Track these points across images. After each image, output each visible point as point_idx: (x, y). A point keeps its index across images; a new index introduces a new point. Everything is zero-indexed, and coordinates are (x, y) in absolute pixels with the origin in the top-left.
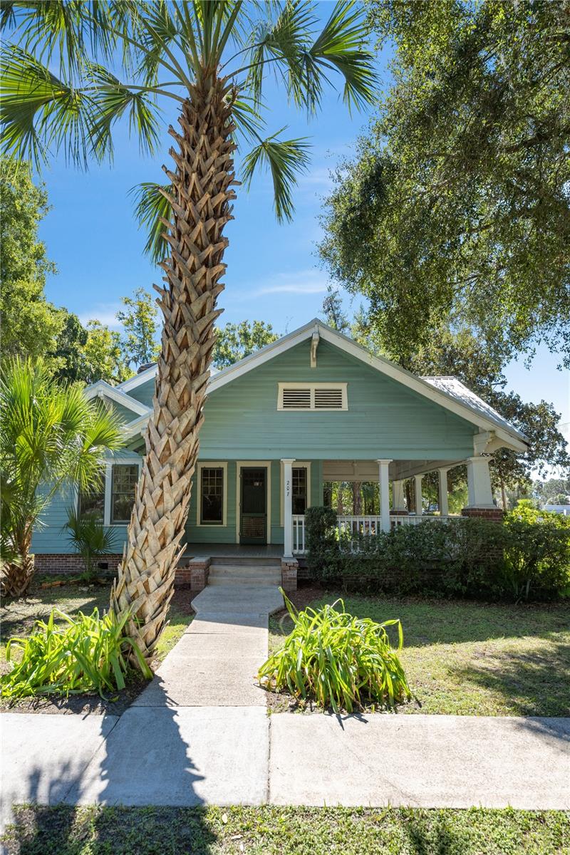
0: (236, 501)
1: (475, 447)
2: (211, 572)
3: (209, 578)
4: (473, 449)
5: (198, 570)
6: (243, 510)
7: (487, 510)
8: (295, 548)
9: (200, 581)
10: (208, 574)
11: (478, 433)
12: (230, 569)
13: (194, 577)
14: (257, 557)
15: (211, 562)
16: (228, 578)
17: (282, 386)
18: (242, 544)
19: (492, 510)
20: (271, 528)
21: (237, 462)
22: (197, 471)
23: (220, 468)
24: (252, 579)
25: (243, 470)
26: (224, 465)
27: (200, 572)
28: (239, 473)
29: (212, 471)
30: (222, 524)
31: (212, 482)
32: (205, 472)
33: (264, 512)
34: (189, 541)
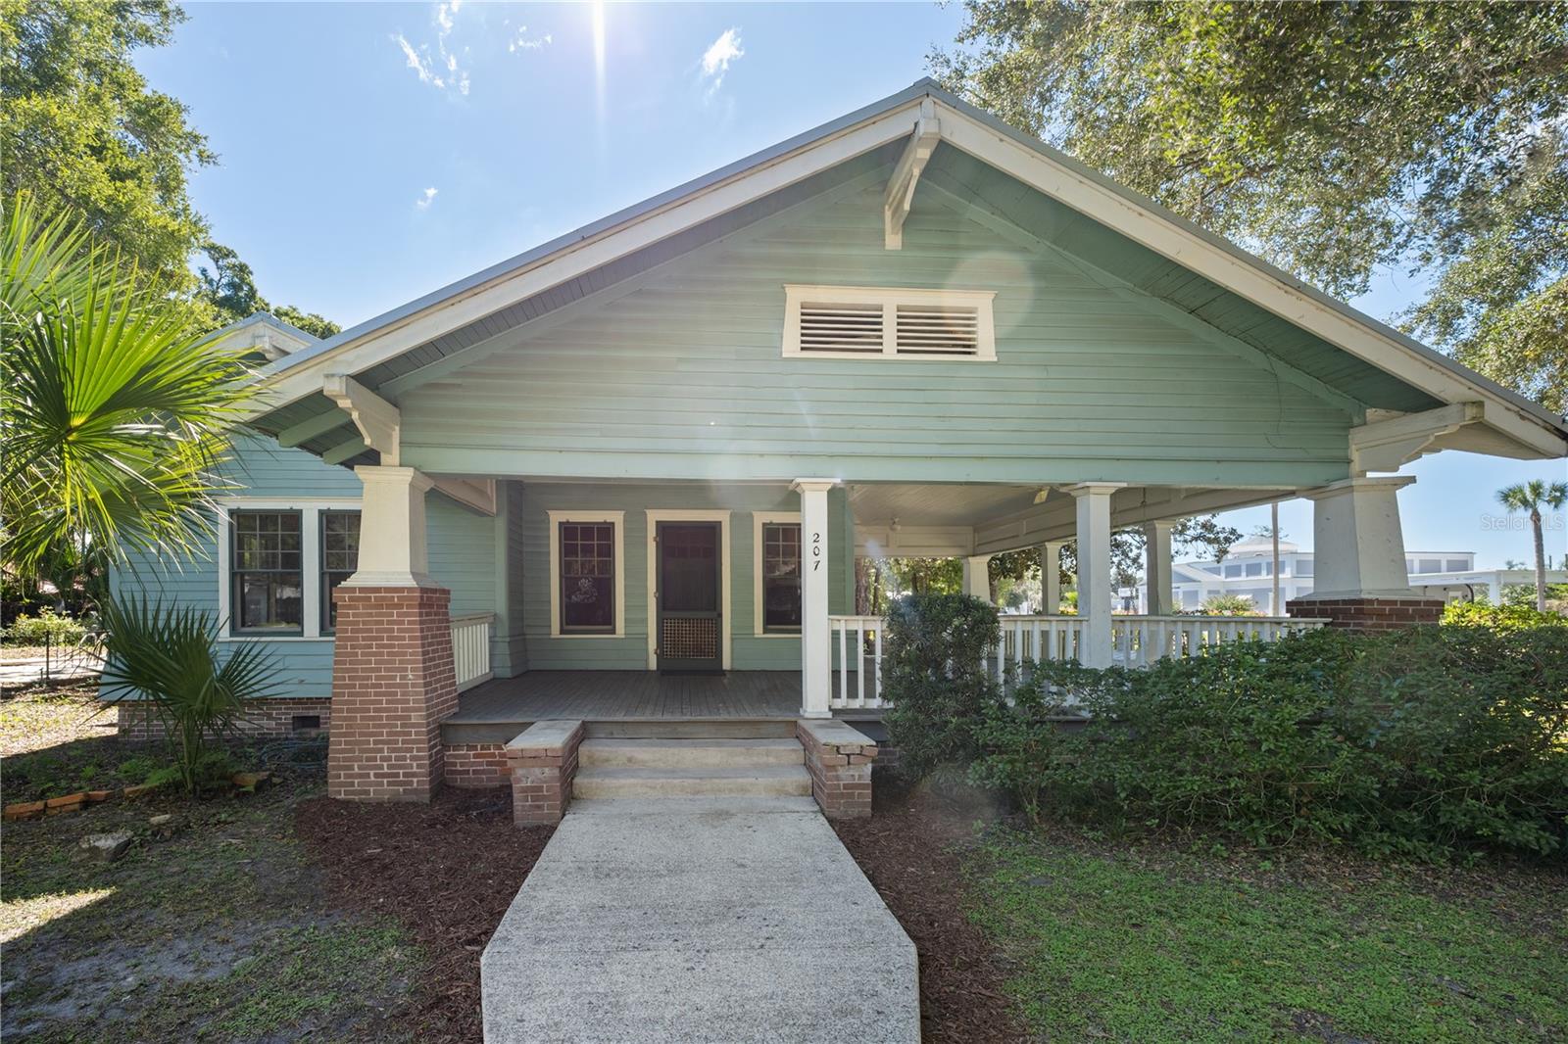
0: (646, 587)
1: (1355, 456)
2: (583, 760)
3: (577, 780)
4: (1349, 462)
5: (537, 771)
6: (663, 605)
7: (1403, 603)
8: (836, 694)
9: (544, 798)
10: (577, 766)
11: (1365, 424)
12: (646, 753)
13: (524, 790)
14: (723, 717)
15: (583, 734)
16: (640, 781)
17: (797, 296)
18: (664, 671)
19: (1418, 603)
20: (732, 640)
21: (647, 511)
22: (548, 529)
23: (605, 523)
24: (717, 781)
25: (663, 528)
26: (616, 517)
27: (546, 770)
28: (652, 532)
29: (587, 529)
30: (614, 633)
31: (587, 550)
32: (568, 530)
33: (715, 609)
34: (532, 666)
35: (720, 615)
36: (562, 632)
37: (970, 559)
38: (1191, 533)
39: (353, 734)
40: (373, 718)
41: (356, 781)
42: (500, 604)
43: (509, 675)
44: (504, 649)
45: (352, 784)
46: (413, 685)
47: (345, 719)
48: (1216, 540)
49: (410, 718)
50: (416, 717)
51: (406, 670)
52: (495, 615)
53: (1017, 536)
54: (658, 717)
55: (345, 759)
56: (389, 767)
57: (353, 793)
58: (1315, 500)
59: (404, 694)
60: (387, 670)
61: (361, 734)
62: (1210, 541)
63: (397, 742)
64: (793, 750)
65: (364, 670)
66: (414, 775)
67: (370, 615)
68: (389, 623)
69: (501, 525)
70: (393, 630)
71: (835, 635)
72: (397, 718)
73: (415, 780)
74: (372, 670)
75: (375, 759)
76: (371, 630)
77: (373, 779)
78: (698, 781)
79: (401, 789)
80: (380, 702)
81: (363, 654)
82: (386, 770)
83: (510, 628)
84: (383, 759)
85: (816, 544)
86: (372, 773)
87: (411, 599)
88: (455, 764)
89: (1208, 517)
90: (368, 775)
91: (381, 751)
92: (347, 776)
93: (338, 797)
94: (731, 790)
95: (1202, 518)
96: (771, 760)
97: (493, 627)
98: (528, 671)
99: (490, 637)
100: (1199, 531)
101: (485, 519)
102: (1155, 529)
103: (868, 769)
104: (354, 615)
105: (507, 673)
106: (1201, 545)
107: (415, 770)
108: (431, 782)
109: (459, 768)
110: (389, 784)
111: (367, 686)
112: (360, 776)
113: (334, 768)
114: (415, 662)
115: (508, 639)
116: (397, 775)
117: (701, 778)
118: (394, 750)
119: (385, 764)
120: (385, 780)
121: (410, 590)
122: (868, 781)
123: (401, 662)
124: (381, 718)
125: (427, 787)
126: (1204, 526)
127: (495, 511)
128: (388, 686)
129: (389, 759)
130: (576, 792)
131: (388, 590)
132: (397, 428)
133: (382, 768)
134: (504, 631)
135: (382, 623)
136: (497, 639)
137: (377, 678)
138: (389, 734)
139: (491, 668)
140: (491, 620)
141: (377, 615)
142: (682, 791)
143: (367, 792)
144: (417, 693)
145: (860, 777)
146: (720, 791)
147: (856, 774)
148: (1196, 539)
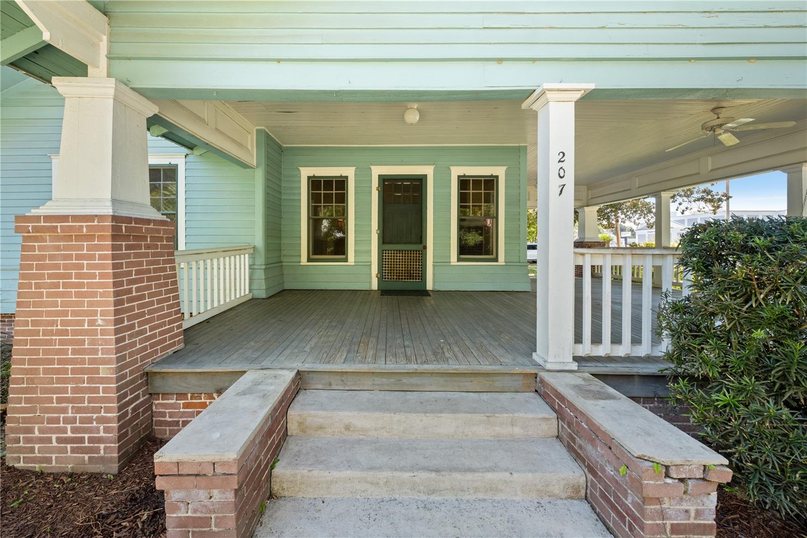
0: (370, 226)
2: (293, 428)
3: (278, 470)
5: (202, 494)
6: (383, 240)
8: (578, 339)
10: (286, 434)
12: (367, 420)
13: (183, 523)
14: (453, 366)
18: (384, 292)
20: (434, 266)
21: (373, 167)
22: (300, 181)
23: (341, 176)
24: (458, 476)
25: (383, 179)
26: (349, 172)
27: (215, 492)
28: (375, 183)
29: (328, 183)
30: (347, 261)
31: (328, 198)
32: (315, 183)
33: (421, 243)
34: (286, 287)
35: (425, 248)
36: (309, 260)
37: (586, 208)
38: (696, 195)
39: (34, 390)
40: (58, 371)
41: (37, 446)
42: (258, 240)
43: (264, 296)
44: (260, 274)
45: (32, 450)
46: (103, 332)
47: (26, 371)
48: (711, 201)
49: (97, 371)
50: (106, 371)
51: (95, 313)
52: (254, 248)
53: (630, 189)
54: (381, 366)
55: (25, 420)
56: (74, 430)
57: (33, 460)
58: (788, 173)
59: (92, 342)
60: (74, 313)
61: (44, 391)
62: (706, 201)
63: (82, 400)
64: (544, 419)
65: (49, 314)
66: (100, 440)
67: (58, 248)
68: (78, 257)
69: (259, 176)
70: (81, 267)
71: (579, 270)
72: (83, 371)
73: (102, 446)
74: (58, 313)
75: (57, 421)
76: (57, 267)
77: (55, 444)
78: (433, 475)
79: (86, 457)
80: (65, 352)
81: (49, 295)
82: (69, 434)
83: (267, 258)
84: (66, 421)
85: (561, 165)
86: (54, 437)
87: (103, 228)
88: (164, 414)
89: (708, 186)
90: (49, 440)
91: (64, 410)
92: (27, 440)
93: (16, 465)
94: (477, 490)
95: (702, 187)
96: (517, 431)
97: (253, 256)
98: (284, 290)
99: (250, 265)
100: (700, 195)
101: (248, 170)
102: (661, 197)
103: (712, 501)
104: (41, 248)
105: (263, 295)
106: (702, 204)
107: (102, 434)
108: (120, 449)
109: (168, 419)
110: (73, 450)
111: (51, 333)
112: (41, 440)
113: (13, 430)
114: (106, 304)
115: (264, 267)
116: (82, 440)
117: (437, 471)
118: (78, 410)
119: (69, 426)
120: (69, 446)
121: (101, 218)
122: (710, 519)
123: (91, 304)
124: (65, 371)
125: (116, 455)
126: (704, 191)
127: (255, 164)
128: (75, 333)
129: (73, 421)
130: (276, 488)
131: (76, 218)
132: (105, 38)
133: (64, 431)
134: (261, 260)
135: (69, 257)
136: (255, 267)
137: (63, 323)
138: (75, 390)
139: (250, 290)
140: (251, 251)
141: (66, 248)
142: (413, 489)
143: (49, 460)
144: (106, 342)
145: (698, 513)
146: (463, 491)
147: (692, 509)
148: (698, 200)
